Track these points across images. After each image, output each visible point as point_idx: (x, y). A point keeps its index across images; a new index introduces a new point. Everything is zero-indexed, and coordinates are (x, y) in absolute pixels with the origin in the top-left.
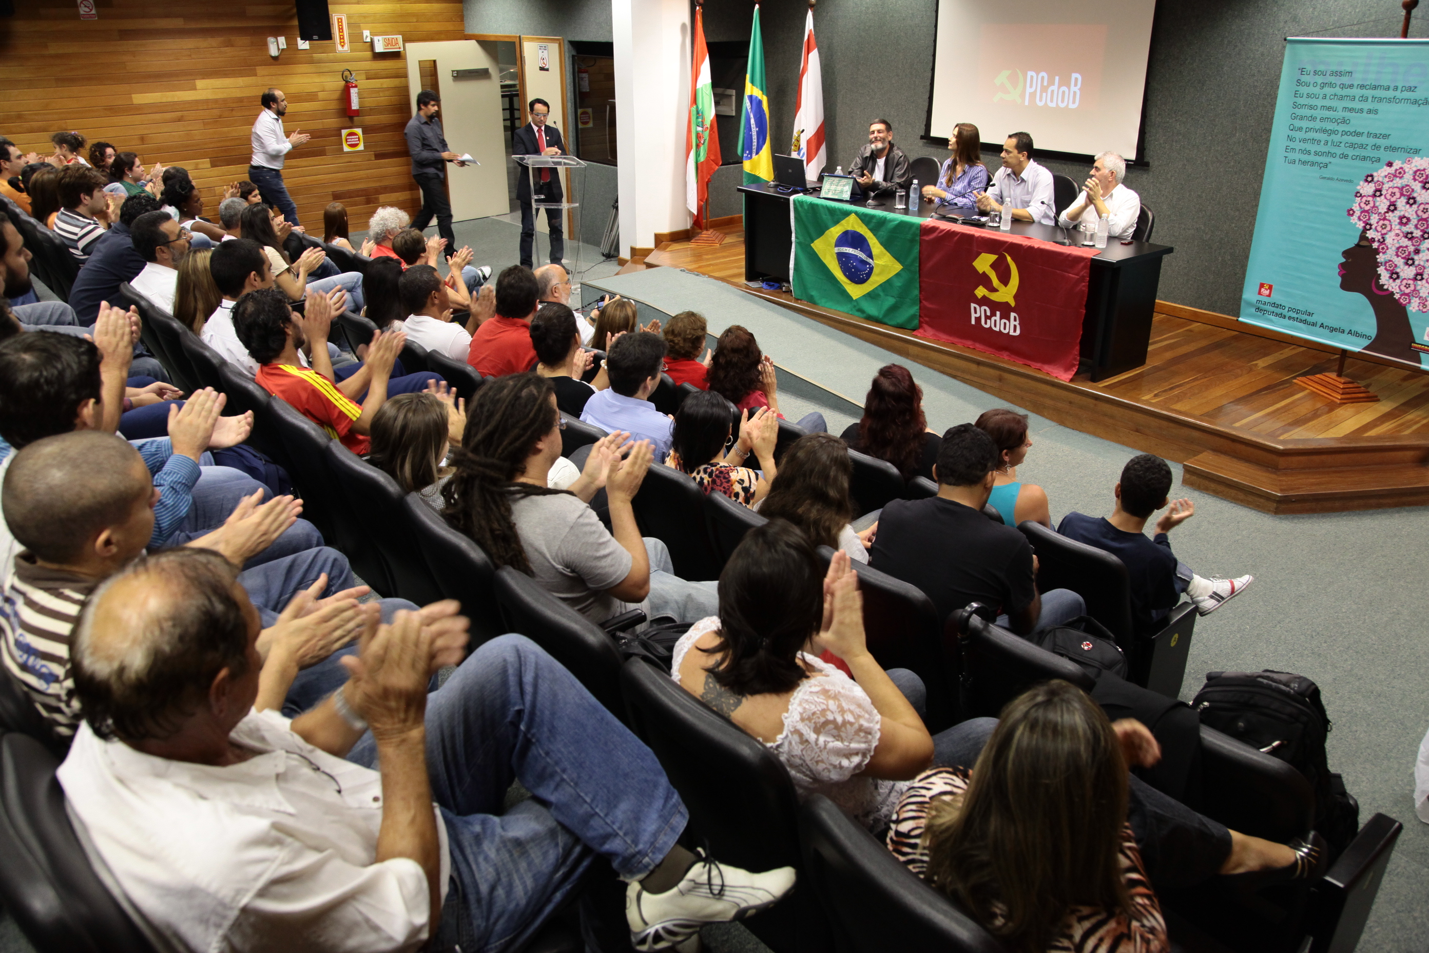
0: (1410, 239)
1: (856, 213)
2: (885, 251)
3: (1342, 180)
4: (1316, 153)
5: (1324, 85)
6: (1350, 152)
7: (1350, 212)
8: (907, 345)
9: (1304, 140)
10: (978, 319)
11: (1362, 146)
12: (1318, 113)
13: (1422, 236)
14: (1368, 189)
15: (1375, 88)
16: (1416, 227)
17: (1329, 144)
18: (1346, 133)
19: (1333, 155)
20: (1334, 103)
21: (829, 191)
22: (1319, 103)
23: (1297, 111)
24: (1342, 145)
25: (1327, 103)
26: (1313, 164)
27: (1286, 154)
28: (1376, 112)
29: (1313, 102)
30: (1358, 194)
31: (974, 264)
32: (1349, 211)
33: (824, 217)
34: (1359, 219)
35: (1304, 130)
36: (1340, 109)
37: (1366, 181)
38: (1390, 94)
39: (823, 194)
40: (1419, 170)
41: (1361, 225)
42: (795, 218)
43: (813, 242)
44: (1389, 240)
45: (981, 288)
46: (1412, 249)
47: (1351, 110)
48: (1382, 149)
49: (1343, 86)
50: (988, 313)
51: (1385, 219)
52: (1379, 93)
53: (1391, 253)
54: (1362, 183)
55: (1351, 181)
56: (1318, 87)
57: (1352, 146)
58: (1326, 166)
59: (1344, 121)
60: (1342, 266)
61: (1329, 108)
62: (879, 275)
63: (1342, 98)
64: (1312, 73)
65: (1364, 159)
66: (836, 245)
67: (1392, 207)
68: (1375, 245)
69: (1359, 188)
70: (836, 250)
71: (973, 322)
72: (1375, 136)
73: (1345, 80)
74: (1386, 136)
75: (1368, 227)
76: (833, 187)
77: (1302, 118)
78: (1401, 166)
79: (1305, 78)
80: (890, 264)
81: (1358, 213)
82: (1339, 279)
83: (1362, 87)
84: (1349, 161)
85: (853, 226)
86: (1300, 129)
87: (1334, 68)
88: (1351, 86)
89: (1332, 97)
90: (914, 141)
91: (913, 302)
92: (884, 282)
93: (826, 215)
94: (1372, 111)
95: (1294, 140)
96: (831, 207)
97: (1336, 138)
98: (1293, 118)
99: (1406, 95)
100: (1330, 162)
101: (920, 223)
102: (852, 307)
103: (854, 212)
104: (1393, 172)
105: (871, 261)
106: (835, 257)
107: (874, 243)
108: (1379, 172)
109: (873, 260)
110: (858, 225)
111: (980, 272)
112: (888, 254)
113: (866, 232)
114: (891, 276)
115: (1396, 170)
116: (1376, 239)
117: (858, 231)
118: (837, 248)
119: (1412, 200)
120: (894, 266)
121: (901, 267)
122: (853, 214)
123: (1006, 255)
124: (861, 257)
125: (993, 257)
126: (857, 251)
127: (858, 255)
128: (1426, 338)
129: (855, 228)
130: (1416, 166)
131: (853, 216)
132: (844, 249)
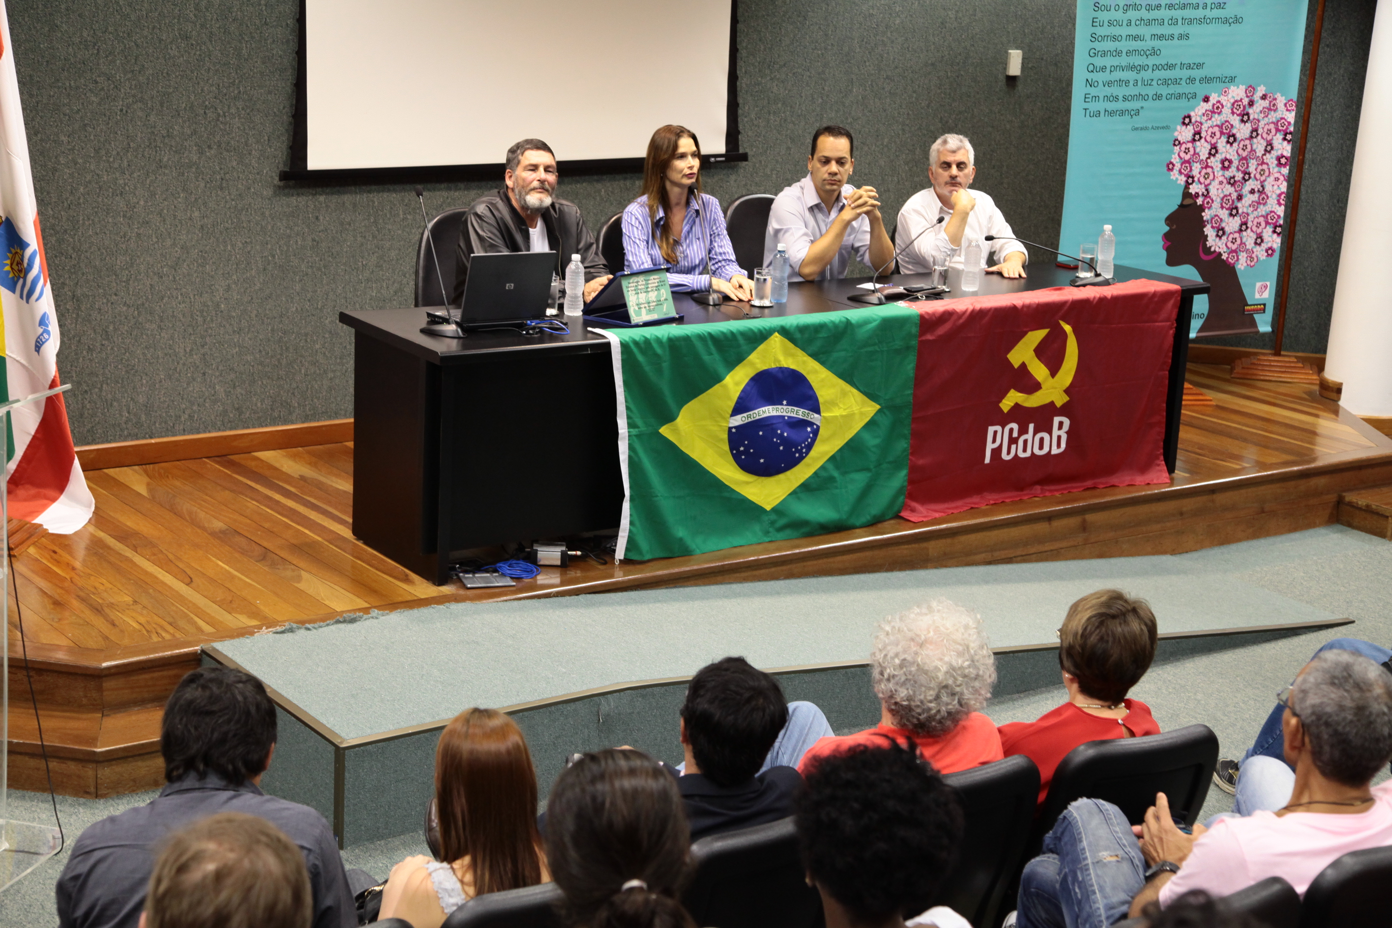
0: (1233, 185)
2: (847, 387)
3: (1158, 128)
4: (1125, 99)
5: (1128, 8)
6: (1164, 91)
7: (1170, 167)
9: (1109, 84)
10: (997, 452)
11: (1176, 82)
12: (1124, 46)
13: (1244, 178)
14: (1186, 134)
15: (1184, 6)
16: (1238, 169)
17: (1140, 83)
18: (1157, 67)
19: (1145, 98)
20: (1142, 30)
22: (1124, 31)
23: (1097, 45)
24: (1154, 83)
25: (1133, 31)
26: (1122, 113)
27: (1086, 105)
28: (1187, 37)
29: (1116, 31)
30: (1177, 143)
31: (1009, 356)
32: (1168, 166)
33: (706, 359)
34: (1180, 172)
35: (1108, 70)
36: (1148, 37)
37: (1184, 123)
38: (1200, 13)
40: (1236, 101)
41: (1182, 180)
42: (626, 382)
44: (1213, 192)
45: (1011, 393)
46: (1235, 196)
47: (1161, 37)
48: (1197, 81)
49: (1149, 8)
50: (1015, 435)
51: (1207, 167)
52: (1189, 13)
53: (1216, 205)
54: (1179, 127)
55: (1167, 127)
56: (1121, 10)
57: (1166, 82)
58: (1138, 112)
59: (1155, 52)
60: (1166, 236)
61: (1136, 38)
62: (829, 439)
63: (1149, 23)
65: (1179, 96)
67: (1214, 150)
68: (1199, 201)
69: (1176, 134)
71: (987, 460)
72: (1189, 67)
74: (1200, 66)
75: (1190, 180)
77: (1104, 54)
78: (1218, 99)
80: (855, 409)
81: (1178, 166)
82: (1164, 254)
83: (1171, 6)
84: (1163, 103)
85: (774, 360)
86: (1103, 69)
88: (1158, 7)
89: (1138, 23)
90: (249, 188)
91: (896, 465)
92: (841, 450)
93: (711, 354)
94: (1184, 37)
95: (1096, 84)
96: (722, 333)
97: (1147, 75)
98: (1092, 54)
99: (1217, 13)
100: (1142, 108)
101: (919, 314)
102: (770, 527)
103: (777, 329)
104: (1211, 108)
105: (816, 416)
106: (726, 436)
107: (823, 380)
108: (1196, 110)
109: (818, 412)
110: (787, 354)
111: (1016, 366)
112: (855, 391)
113: (804, 362)
114: (855, 432)
115: (1214, 105)
116: (1200, 193)
117: (786, 366)
118: (739, 417)
119: (1232, 139)
120: (863, 410)
121: (878, 407)
122: (776, 334)
123: (1062, 323)
124: (792, 415)
125: (1041, 334)
126: (780, 407)
127: (784, 414)
128: (1257, 296)
129: (779, 361)
130: (1233, 97)
131: (776, 337)
132: (761, 412)
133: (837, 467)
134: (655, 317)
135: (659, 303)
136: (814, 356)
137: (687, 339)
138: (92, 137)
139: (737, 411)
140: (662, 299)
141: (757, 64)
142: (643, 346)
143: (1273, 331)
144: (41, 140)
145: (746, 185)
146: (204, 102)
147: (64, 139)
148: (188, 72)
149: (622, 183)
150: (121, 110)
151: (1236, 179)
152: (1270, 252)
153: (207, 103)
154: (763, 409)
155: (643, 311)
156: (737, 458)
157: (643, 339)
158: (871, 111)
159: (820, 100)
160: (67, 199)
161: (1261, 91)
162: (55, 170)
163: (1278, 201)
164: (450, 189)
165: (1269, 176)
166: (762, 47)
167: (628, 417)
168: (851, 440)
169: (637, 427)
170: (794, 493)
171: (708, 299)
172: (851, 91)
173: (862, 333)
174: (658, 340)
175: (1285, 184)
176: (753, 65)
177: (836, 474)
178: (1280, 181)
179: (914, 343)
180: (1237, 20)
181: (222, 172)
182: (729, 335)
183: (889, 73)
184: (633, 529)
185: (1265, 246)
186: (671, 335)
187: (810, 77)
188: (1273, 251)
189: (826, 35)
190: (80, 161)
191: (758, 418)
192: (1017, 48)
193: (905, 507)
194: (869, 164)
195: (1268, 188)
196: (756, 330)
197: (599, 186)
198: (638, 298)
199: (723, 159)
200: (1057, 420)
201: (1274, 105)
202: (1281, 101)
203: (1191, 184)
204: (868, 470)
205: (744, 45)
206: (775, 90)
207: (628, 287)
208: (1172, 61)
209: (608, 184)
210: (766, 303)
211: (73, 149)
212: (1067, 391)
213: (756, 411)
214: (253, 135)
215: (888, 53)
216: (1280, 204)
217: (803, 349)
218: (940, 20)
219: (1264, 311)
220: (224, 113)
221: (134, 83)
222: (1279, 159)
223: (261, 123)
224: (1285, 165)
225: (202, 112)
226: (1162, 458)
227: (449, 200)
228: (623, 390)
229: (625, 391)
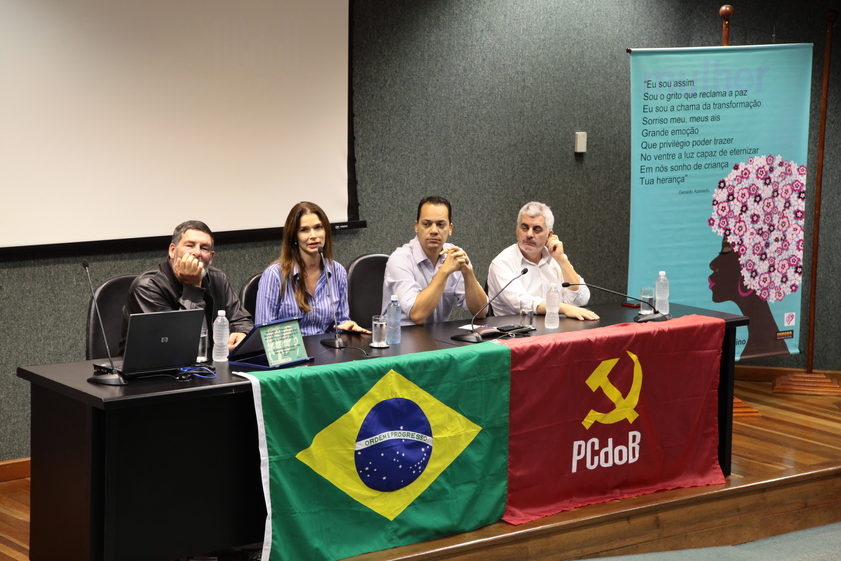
0: (761, 235)
1: (398, 368)
3: (700, 191)
4: (673, 169)
5: (670, 97)
6: (703, 161)
7: (711, 222)
9: (660, 157)
11: (712, 154)
12: (670, 126)
13: (769, 229)
14: (722, 195)
15: (715, 94)
16: (765, 223)
17: (683, 156)
18: (697, 143)
19: (688, 168)
20: (682, 114)
21: (276, 353)
22: (668, 115)
23: (648, 127)
24: (695, 155)
25: (676, 115)
26: (671, 180)
27: (642, 175)
28: (718, 118)
29: (663, 115)
30: (715, 203)
31: (587, 382)
32: (709, 221)
33: (333, 394)
34: (720, 227)
35: (658, 146)
36: (687, 119)
37: (720, 187)
38: (727, 99)
40: (760, 168)
41: (721, 232)
44: (746, 241)
45: (591, 413)
46: (763, 243)
47: (698, 119)
48: (728, 153)
49: (687, 96)
51: (740, 221)
52: (719, 100)
53: (749, 251)
54: (716, 190)
55: (707, 191)
56: (666, 99)
57: (704, 155)
58: (683, 179)
59: (694, 131)
60: (711, 278)
61: (679, 120)
62: (441, 457)
63: (688, 108)
64: (658, 85)
65: (715, 166)
67: (745, 208)
69: (714, 196)
70: (362, 445)
71: (574, 470)
72: (721, 142)
73: (688, 89)
74: (730, 141)
75: (728, 233)
77: (654, 134)
78: (745, 167)
79: (651, 91)
80: (461, 431)
81: (717, 222)
82: (711, 293)
83: (704, 95)
84: (703, 171)
85: (391, 393)
86: (654, 146)
87: (678, 78)
88: (695, 95)
89: (679, 108)
91: (498, 477)
92: (451, 466)
93: (337, 389)
94: (716, 118)
95: (649, 158)
96: (346, 371)
97: (688, 149)
98: (645, 135)
99: (740, 99)
100: (686, 176)
101: (510, 349)
102: (393, 535)
103: (393, 366)
104: (740, 174)
105: (428, 438)
106: (353, 458)
107: (433, 408)
108: (729, 176)
109: (430, 434)
110: (402, 387)
111: (594, 390)
112: (460, 416)
113: (416, 393)
114: (462, 450)
115: (742, 171)
116: (736, 243)
117: (401, 397)
118: (363, 442)
119: (758, 198)
120: (467, 431)
121: (480, 428)
122: (392, 370)
123: (629, 353)
124: (408, 438)
125: (613, 362)
126: (398, 432)
127: (402, 437)
128: (786, 324)
129: (395, 393)
130: (757, 165)
131: (392, 373)
132: (382, 437)
133: (448, 481)
134: (289, 360)
135: (293, 348)
136: (425, 387)
137: (316, 378)
139: (361, 436)
140: (295, 345)
141: (371, 149)
142: (279, 385)
143: (801, 352)
145: (366, 246)
149: (262, 249)
151: (764, 230)
152: (794, 288)
154: (384, 434)
155: (280, 355)
156: (363, 477)
157: (279, 379)
158: (466, 184)
159: (424, 176)
161: (778, 159)
163: (798, 247)
165: (789, 227)
166: (375, 136)
167: (269, 446)
168: (459, 457)
169: (277, 454)
170: (413, 505)
171: (335, 343)
172: (449, 168)
173: (463, 367)
174: (292, 380)
175: (802, 233)
176: (368, 149)
177: (447, 487)
178: (798, 231)
179: (508, 373)
180: (757, 104)
182: (352, 373)
183: (480, 153)
184: (275, 542)
185: (789, 283)
186: (303, 375)
187: (415, 158)
188: (797, 287)
189: (427, 124)
191: (379, 441)
192: (582, 131)
193: (507, 512)
194: (467, 226)
195: (789, 237)
196: (375, 368)
197: (243, 252)
198: (275, 345)
199: (346, 226)
200: (631, 434)
201: (789, 170)
202: (794, 167)
203: (729, 235)
204: (474, 482)
205: (360, 134)
206: (387, 169)
207: (265, 336)
208: (708, 138)
209: (251, 250)
210: (383, 344)
212: (636, 409)
213: (378, 436)
215: (478, 137)
216: (799, 249)
217: (415, 383)
218: (519, 110)
219: (792, 336)
222: (796, 213)
224: (801, 218)
226: (717, 462)
228: (263, 423)
229: (265, 424)
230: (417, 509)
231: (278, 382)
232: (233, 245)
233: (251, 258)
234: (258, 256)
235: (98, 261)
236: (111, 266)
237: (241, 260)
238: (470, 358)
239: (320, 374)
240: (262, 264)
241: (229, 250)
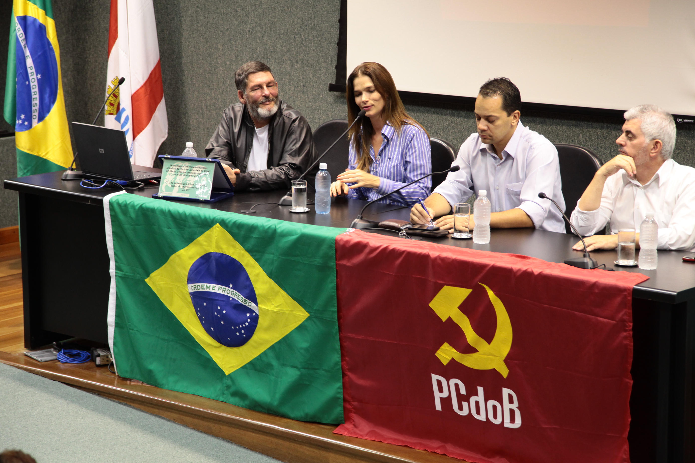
1: (223, 223)
2: (277, 288)
8: (324, 454)
10: (446, 402)
21: (173, 184)
31: (432, 305)
33: (166, 230)
39: (163, 191)
42: (114, 233)
43: (148, 275)
45: (446, 346)
50: (463, 391)
62: (268, 329)
66: (190, 280)
70: (191, 288)
71: (438, 407)
76: (180, 179)
80: (286, 309)
85: (218, 246)
90: (319, 95)
91: (331, 375)
92: (279, 342)
93: (169, 228)
96: (178, 212)
101: (334, 238)
102: (225, 390)
103: (220, 221)
105: (253, 304)
106: (190, 299)
107: (257, 275)
109: (256, 303)
110: (229, 244)
111: (444, 319)
112: (284, 293)
113: (243, 256)
114: (290, 331)
117: (227, 254)
118: (190, 285)
120: (294, 312)
121: (307, 314)
122: (218, 225)
123: (484, 287)
124: (235, 298)
126: (227, 288)
127: (230, 295)
129: (222, 249)
131: (218, 227)
132: (205, 287)
133: (278, 358)
135: (195, 186)
136: (250, 251)
137: (153, 210)
138: (234, 48)
144: (209, 47)
146: (294, 29)
147: (220, 47)
148: (286, 8)
149: (599, 130)
150: (249, 31)
153: (296, 30)
155: (176, 189)
156: (201, 321)
157: (124, 203)
160: (221, 87)
162: (216, 67)
164: (454, 115)
167: (116, 261)
168: (287, 337)
169: (122, 271)
170: (245, 368)
179: (333, 264)
181: (304, 81)
182: (183, 216)
184: (116, 349)
186: (144, 205)
190: (228, 63)
191: (201, 290)
196: (203, 217)
197: (577, 131)
198: (175, 178)
204: (297, 368)
207: (168, 168)
209: (586, 131)
211: (224, 55)
212: (506, 361)
213: (200, 284)
214: (322, 56)
217: (242, 244)
220: (305, 38)
221: (256, 13)
223: (327, 48)
225: (293, 36)
227: (453, 124)
228: (112, 239)
229: (113, 240)
230: (248, 374)
231: (123, 205)
232: (566, 121)
233: (586, 139)
234: (593, 138)
235: (438, 114)
236: (449, 121)
237: (575, 139)
238: (293, 235)
239: (157, 209)
240: (598, 147)
241: (562, 126)
